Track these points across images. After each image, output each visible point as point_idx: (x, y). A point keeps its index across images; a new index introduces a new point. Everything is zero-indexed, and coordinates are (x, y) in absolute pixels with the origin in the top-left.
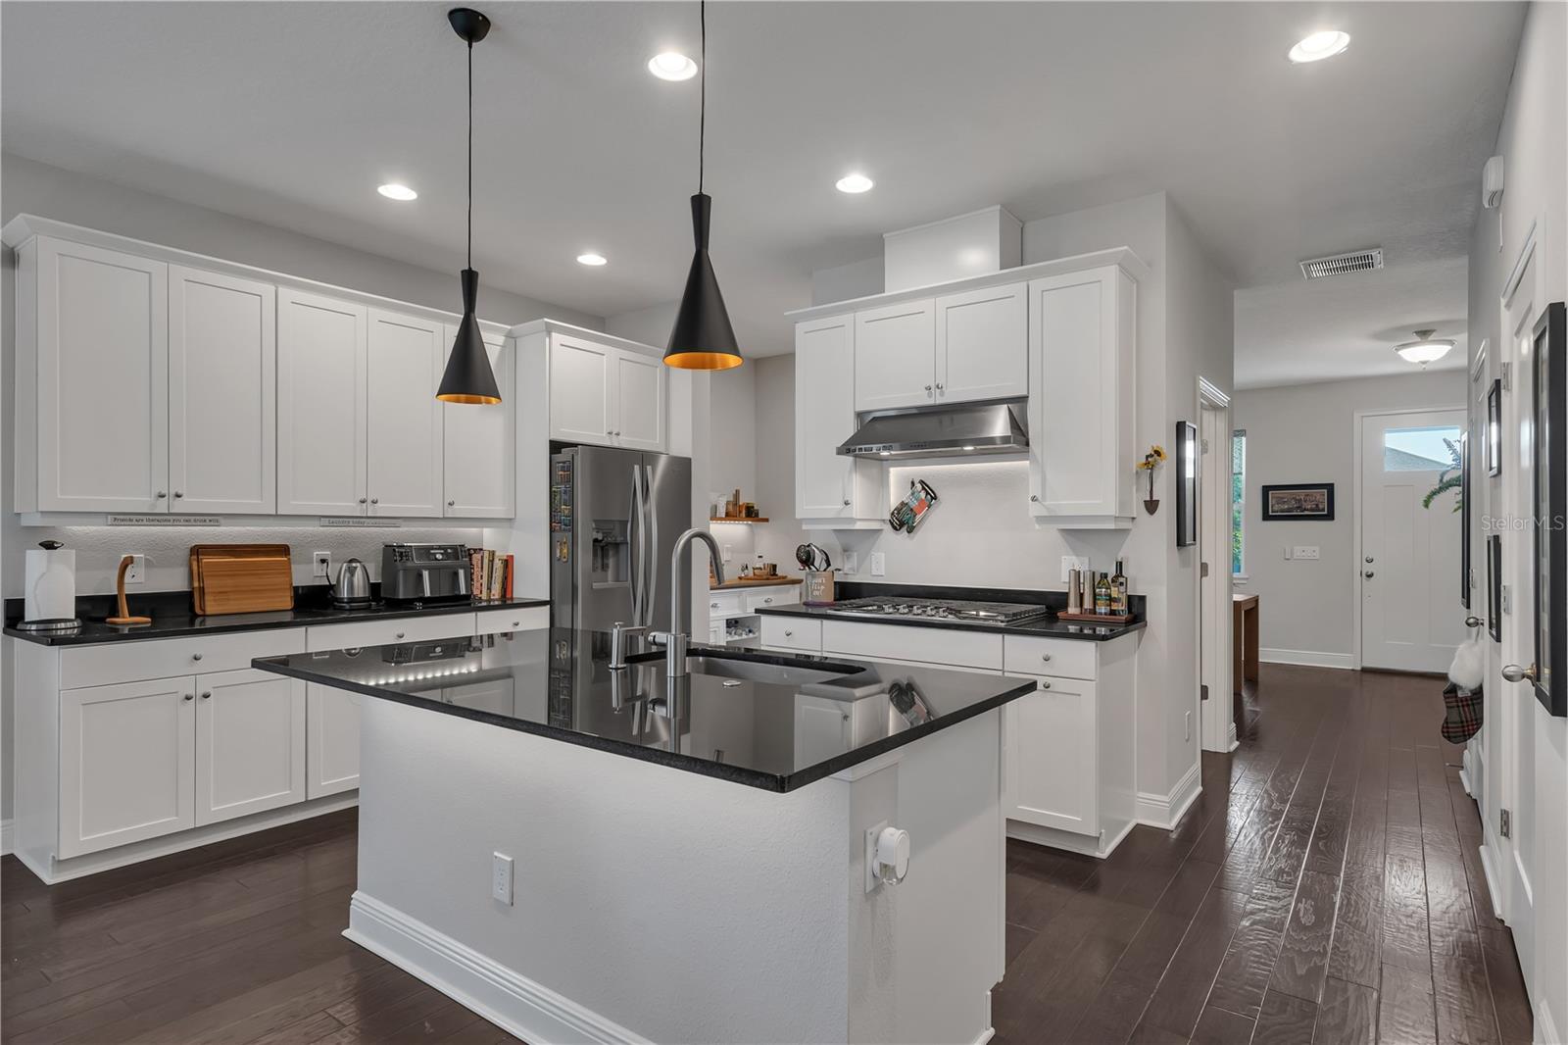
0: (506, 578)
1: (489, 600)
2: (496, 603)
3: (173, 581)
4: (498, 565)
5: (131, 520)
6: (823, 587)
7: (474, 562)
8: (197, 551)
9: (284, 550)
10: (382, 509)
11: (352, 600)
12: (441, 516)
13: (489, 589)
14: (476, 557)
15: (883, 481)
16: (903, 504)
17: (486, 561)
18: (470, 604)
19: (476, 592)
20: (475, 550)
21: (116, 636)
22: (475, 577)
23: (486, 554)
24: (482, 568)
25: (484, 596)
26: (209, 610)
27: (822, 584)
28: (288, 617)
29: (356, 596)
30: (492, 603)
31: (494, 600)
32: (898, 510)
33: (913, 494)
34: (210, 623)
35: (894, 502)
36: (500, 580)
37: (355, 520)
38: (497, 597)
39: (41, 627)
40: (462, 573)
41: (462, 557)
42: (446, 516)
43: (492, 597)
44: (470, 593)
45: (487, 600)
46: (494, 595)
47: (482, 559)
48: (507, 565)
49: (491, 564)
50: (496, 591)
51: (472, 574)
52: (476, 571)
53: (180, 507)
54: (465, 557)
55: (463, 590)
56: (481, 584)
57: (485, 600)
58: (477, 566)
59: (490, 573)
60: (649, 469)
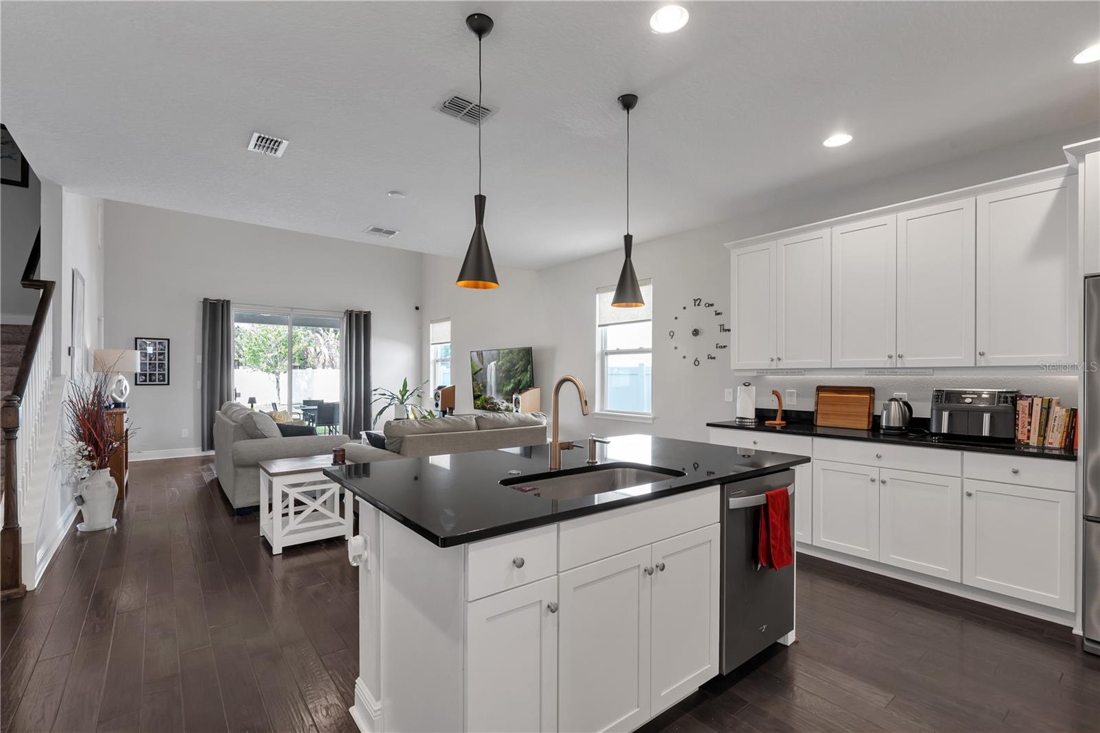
0: (1073, 428)
1: (1043, 447)
2: (1057, 452)
3: (808, 405)
4: (1059, 415)
5: (795, 372)
7: (1019, 408)
8: (820, 389)
9: (870, 390)
10: (909, 361)
12: (972, 365)
13: (1043, 435)
14: (1022, 405)
17: (1037, 409)
18: (1014, 448)
19: (1021, 436)
20: (1021, 396)
21: (772, 430)
22: (1020, 423)
23: (1037, 401)
24: (1030, 415)
25: (1034, 440)
26: (819, 423)
28: (865, 435)
29: (892, 425)
30: (1047, 451)
31: (1051, 448)
34: (819, 431)
36: (1062, 429)
37: (889, 370)
38: (1056, 445)
39: (740, 420)
40: (987, 417)
41: (999, 402)
42: (978, 365)
43: (1047, 445)
44: (1013, 437)
45: (1037, 447)
46: (1051, 444)
47: (1031, 406)
48: (1073, 413)
49: (1045, 412)
50: (1055, 439)
51: (1016, 419)
52: (1022, 418)
53: (781, 365)
54: (1007, 402)
55: (986, 432)
56: (1029, 431)
57: (1033, 447)
58: (1023, 413)
59: (1043, 420)
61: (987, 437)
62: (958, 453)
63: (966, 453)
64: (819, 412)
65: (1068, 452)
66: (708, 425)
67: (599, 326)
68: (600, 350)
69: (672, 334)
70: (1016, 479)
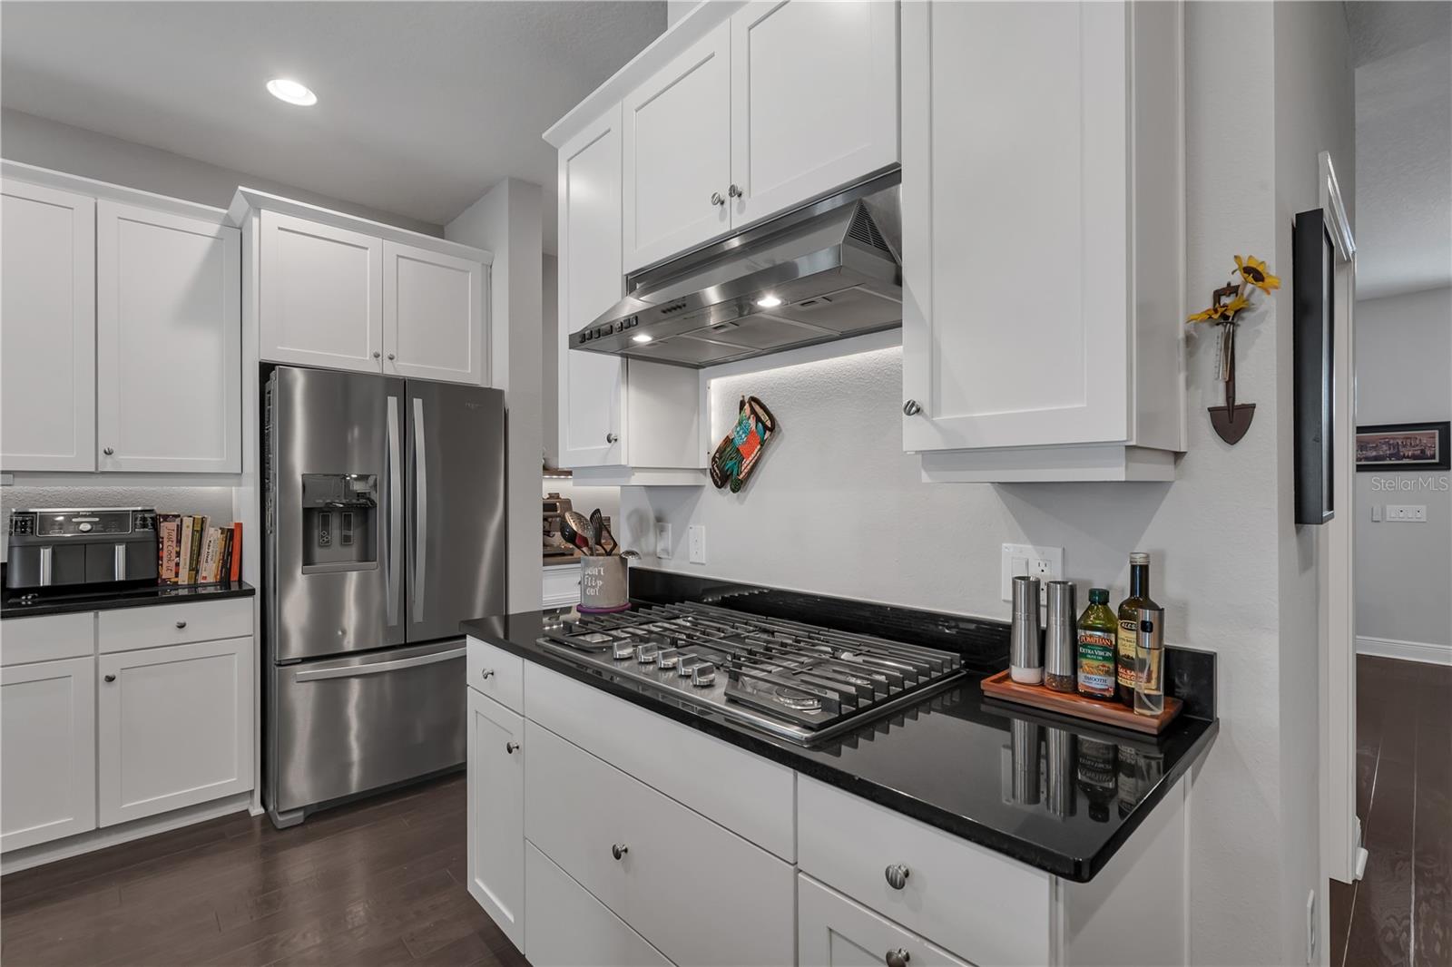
0: (230, 554)
1: (193, 586)
2: (211, 590)
4: (213, 536)
6: (600, 583)
7: (164, 533)
12: (93, 470)
13: (195, 569)
14: (167, 529)
15: (697, 403)
16: (728, 441)
17: (187, 533)
18: (156, 594)
19: (166, 574)
20: (166, 517)
22: (165, 554)
23: (188, 522)
24: (179, 541)
25: (183, 579)
27: (598, 577)
30: (201, 591)
31: (205, 586)
32: (721, 451)
33: (740, 423)
35: (716, 439)
36: (218, 557)
38: (210, 579)
40: (120, 551)
41: (135, 526)
42: (100, 470)
43: (200, 581)
44: (154, 576)
45: (189, 587)
46: (205, 578)
47: (180, 529)
48: (232, 536)
49: (197, 535)
50: (210, 571)
51: (158, 550)
52: (168, 547)
54: (144, 526)
55: (120, 575)
56: (177, 565)
57: (183, 587)
58: (169, 539)
59: (195, 548)
60: (418, 404)
61: (120, 582)
62: (91, 614)
63: (102, 614)
65: (229, 586)
70: (182, 636)
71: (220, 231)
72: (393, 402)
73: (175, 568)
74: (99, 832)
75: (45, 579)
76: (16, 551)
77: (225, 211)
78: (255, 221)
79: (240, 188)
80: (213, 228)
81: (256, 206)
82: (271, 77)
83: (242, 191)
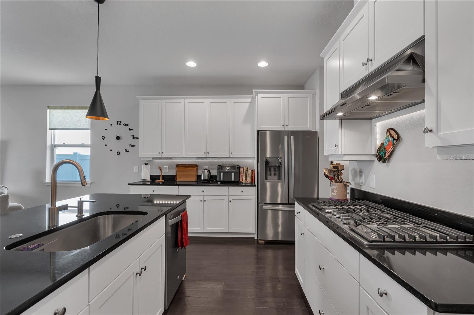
0: (253, 176)
1: (246, 183)
2: (249, 184)
3: (173, 173)
4: (250, 172)
6: (336, 191)
8: (178, 166)
9: (196, 166)
10: (211, 155)
11: (204, 180)
12: (229, 157)
13: (246, 179)
14: (241, 169)
16: (382, 144)
17: (245, 171)
18: (239, 184)
19: (241, 180)
20: (241, 167)
22: (241, 175)
23: (245, 168)
24: (243, 173)
25: (244, 181)
26: (178, 180)
27: (336, 189)
28: (194, 183)
29: (205, 179)
30: (247, 184)
31: (248, 183)
32: (380, 148)
34: (178, 183)
36: (250, 177)
37: (205, 158)
38: (249, 182)
39: (143, 181)
40: (233, 174)
41: (236, 169)
42: (230, 157)
43: (247, 182)
44: (239, 180)
45: (245, 183)
46: (248, 182)
47: (243, 170)
48: (253, 172)
49: (246, 171)
50: (249, 180)
51: (240, 174)
52: (241, 174)
53: (163, 155)
54: (237, 169)
55: (233, 180)
56: (243, 178)
57: (244, 183)
58: (242, 172)
59: (246, 175)
60: (292, 138)
61: (233, 181)
62: (228, 187)
63: (229, 187)
64: (177, 175)
65: (252, 184)
66: (129, 184)
67: (50, 129)
68: (50, 144)
69: (103, 138)
70: (242, 194)
71: (251, 100)
72: (286, 138)
73: (243, 179)
74: (228, 233)
75: (222, 180)
76: (218, 173)
77: (252, 96)
78: (257, 97)
79: (254, 90)
80: (249, 100)
81: (257, 93)
82: (259, 62)
83: (254, 91)
